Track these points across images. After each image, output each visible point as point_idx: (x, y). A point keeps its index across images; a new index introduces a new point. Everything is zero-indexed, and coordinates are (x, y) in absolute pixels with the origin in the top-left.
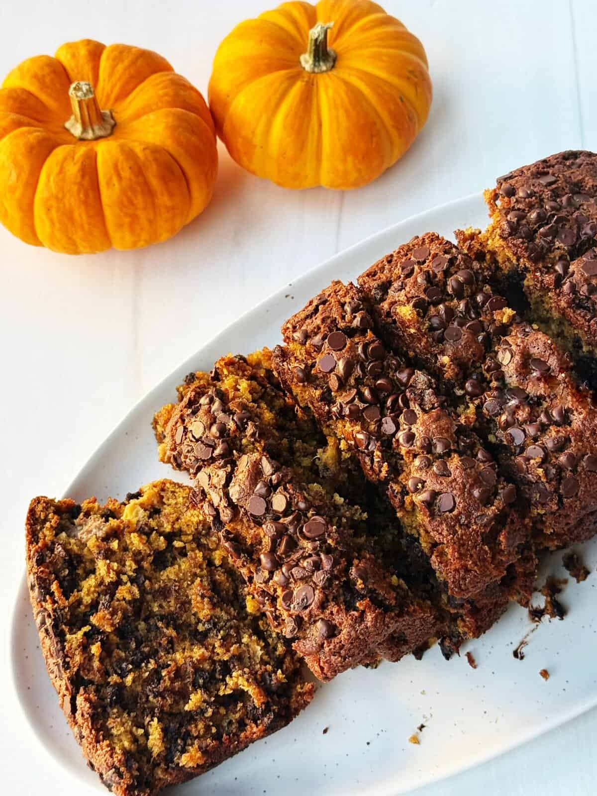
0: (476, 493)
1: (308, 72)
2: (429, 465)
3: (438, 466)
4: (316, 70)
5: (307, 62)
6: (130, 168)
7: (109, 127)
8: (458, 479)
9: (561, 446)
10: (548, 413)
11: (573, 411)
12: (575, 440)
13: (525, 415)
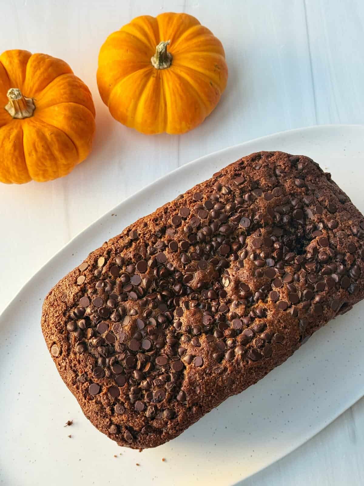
0: (214, 355)
1: (156, 69)
2: (189, 340)
3: (193, 341)
4: (161, 67)
5: (155, 63)
6: (43, 146)
8: (204, 348)
9: (262, 329)
10: (254, 311)
11: (267, 310)
12: (269, 325)
13: (242, 313)
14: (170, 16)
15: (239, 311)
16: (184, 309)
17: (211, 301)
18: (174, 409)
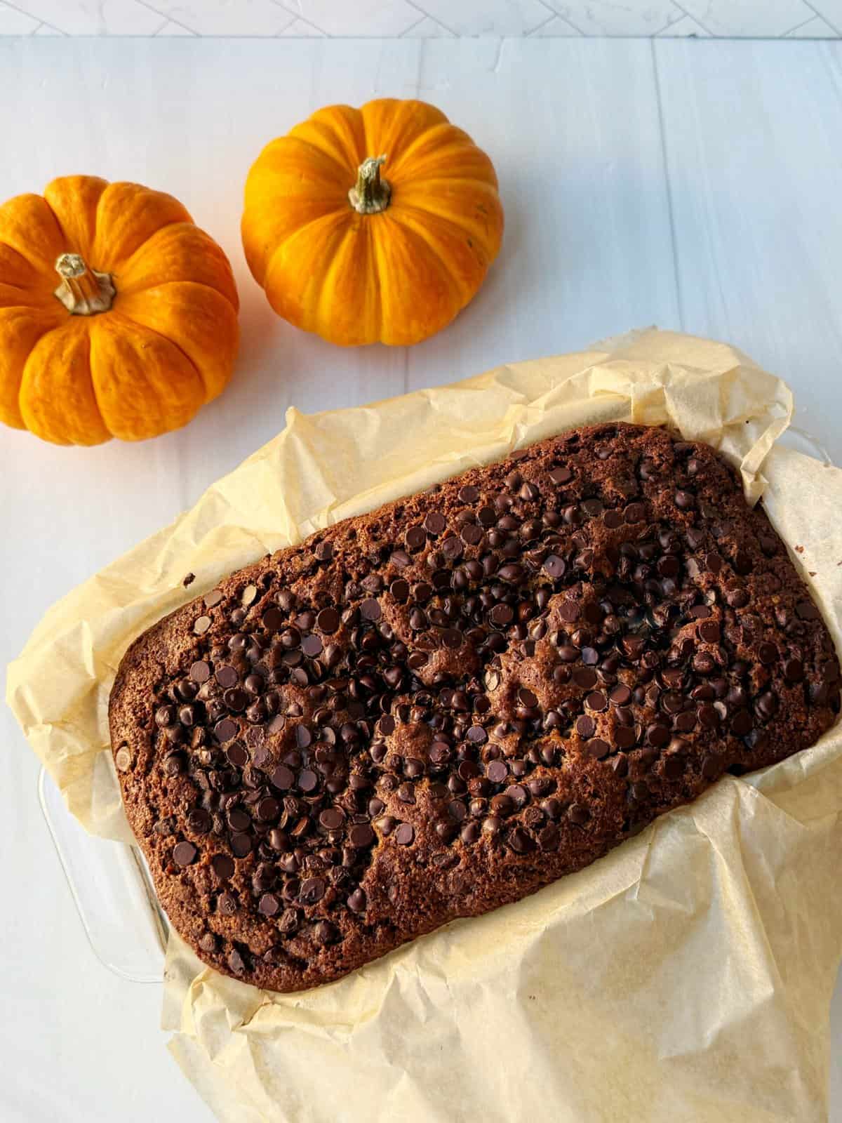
0: (439, 827)
1: (357, 213)
2: (394, 787)
3: (403, 790)
4: (368, 211)
5: (357, 201)
7: (107, 298)
8: (421, 809)
9: (546, 790)
10: (538, 750)
11: (565, 752)
12: (562, 785)
13: (511, 749)
14: (387, 107)
15: (506, 747)
16: (397, 719)
17: (456, 714)
18: (338, 924)
